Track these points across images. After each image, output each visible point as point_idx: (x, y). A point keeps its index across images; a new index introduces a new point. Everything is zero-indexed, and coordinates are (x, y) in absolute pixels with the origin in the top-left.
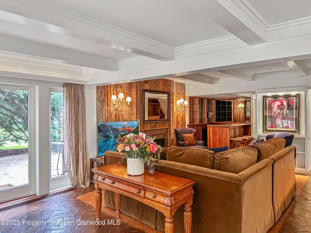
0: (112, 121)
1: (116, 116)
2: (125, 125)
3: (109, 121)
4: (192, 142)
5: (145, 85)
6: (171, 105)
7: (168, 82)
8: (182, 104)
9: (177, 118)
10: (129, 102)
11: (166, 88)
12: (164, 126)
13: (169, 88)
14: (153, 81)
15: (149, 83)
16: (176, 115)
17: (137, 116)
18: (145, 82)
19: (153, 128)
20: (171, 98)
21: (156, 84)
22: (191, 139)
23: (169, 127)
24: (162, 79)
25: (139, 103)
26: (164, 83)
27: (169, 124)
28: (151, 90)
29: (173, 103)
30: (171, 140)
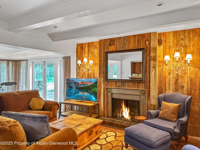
1: (88, 75)
2: (84, 80)
4: (166, 115)
5: (110, 47)
6: (152, 62)
7: (146, 36)
8: (177, 60)
9: (177, 80)
10: (91, 64)
11: (140, 44)
12: (137, 87)
13: (147, 43)
14: (120, 41)
15: (114, 44)
16: (175, 75)
17: (100, 75)
18: (110, 45)
19: (119, 87)
20: (152, 54)
21: (124, 43)
22: (167, 110)
23: (147, 89)
24: (135, 36)
25: (102, 64)
26: (137, 39)
27: (147, 85)
28: (118, 50)
29: (155, 60)
30: (151, 105)
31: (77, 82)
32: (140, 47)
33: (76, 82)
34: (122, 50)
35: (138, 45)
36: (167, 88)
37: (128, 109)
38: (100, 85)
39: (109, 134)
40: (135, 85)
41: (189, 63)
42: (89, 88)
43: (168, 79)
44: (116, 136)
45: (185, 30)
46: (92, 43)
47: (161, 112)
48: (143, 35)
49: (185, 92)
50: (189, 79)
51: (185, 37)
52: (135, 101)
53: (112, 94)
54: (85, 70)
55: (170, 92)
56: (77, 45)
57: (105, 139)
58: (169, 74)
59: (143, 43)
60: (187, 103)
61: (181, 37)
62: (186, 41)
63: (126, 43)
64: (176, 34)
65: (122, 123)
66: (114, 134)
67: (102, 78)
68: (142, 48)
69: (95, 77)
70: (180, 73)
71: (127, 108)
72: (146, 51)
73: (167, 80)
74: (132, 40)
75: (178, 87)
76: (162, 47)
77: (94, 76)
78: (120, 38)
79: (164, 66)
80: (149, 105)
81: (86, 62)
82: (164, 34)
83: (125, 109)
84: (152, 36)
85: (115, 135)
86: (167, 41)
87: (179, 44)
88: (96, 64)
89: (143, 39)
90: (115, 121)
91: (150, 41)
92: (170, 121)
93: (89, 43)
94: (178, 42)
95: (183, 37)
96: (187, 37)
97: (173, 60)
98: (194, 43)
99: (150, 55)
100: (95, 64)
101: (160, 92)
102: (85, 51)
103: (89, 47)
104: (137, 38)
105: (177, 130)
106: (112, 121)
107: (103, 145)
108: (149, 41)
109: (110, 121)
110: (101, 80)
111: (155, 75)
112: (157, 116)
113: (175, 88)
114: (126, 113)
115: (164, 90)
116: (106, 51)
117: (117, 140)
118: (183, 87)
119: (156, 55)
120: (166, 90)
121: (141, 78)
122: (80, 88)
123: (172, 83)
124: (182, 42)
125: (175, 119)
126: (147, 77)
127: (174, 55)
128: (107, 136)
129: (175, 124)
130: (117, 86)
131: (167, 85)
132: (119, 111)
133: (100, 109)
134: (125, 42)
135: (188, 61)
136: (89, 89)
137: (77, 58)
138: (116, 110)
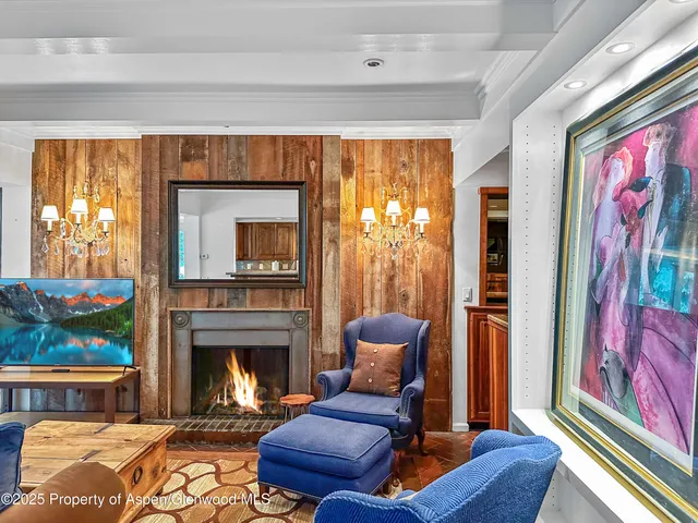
0: (76, 276)
1: (89, 263)
3: (67, 276)
4: (370, 381)
5: (187, 166)
6: (327, 226)
7: (310, 145)
8: (394, 224)
9: (391, 279)
10: (106, 225)
11: (292, 167)
12: (281, 303)
13: (313, 165)
14: (225, 150)
15: (203, 157)
16: (386, 266)
17: (143, 267)
18: (186, 158)
19: (220, 305)
20: (327, 202)
21: (239, 158)
22: (372, 364)
23: (312, 307)
24: (274, 139)
25: (155, 225)
26: (282, 151)
27: (312, 296)
28: (215, 179)
29: (335, 219)
30: (323, 356)
31: (58, 296)
32: (293, 175)
33: (52, 298)
34: (231, 178)
35: (284, 169)
36: (367, 303)
37: (250, 377)
38: (146, 301)
39: (192, 470)
40: (277, 297)
41: (422, 231)
42: (109, 318)
43: (369, 276)
44: (218, 474)
45: (411, 141)
46: (109, 144)
47: (356, 374)
48: (300, 142)
49: (412, 311)
50: (420, 275)
51: (411, 158)
52: (274, 349)
53: (193, 331)
54: (77, 247)
55: (373, 314)
56: (39, 143)
57: (184, 488)
58: (372, 261)
59: (301, 164)
60: (423, 339)
61: (402, 159)
62: (414, 171)
63: (244, 160)
64: (391, 149)
65: (231, 427)
66: (212, 468)
67: (153, 277)
68: (296, 179)
69: (120, 273)
70: (398, 258)
71: (247, 376)
72: (309, 189)
73: (367, 278)
74: (266, 152)
75: (393, 298)
76: (352, 181)
77: (115, 267)
78: (223, 139)
79: (360, 238)
80: (318, 357)
81: (82, 216)
82: (359, 144)
83: (241, 378)
84: (327, 148)
85: (214, 470)
86: (367, 167)
87: (397, 177)
88: (125, 223)
89: (301, 153)
90: (204, 425)
91: (322, 162)
92: (382, 395)
93: (93, 141)
94: (394, 171)
95: (405, 159)
96: (415, 159)
97: (383, 222)
98: (433, 179)
99: (321, 203)
100: (120, 223)
101: (348, 314)
102: (75, 171)
103: (92, 157)
104: (282, 146)
105: (405, 418)
106: (194, 426)
107: (182, 509)
108: (318, 160)
109: (187, 429)
110: (148, 284)
111: (336, 267)
112: (345, 386)
113: (388, 301)
114: (245, 390)
115: (358, 309)
116: (171, 178)
117: (227, 485)
118: (405, 297)
119: (338, 205)
120: (363, 308)
121: (295, 276)
122: (73, 319)
123: (378, 286)
124: (404, 173)
125: (394, 388)
126: (312, 270)
127: (385, 207)
128: (189, 481)
129: (397, 401)
130: (215, 302)
131: (367, 293)
132: (217, 388)
133: (144, 390)
134: (244, 153)
135: (419, 225)
136: (110, 323)
137: (34, 194)
138: (208, 386)
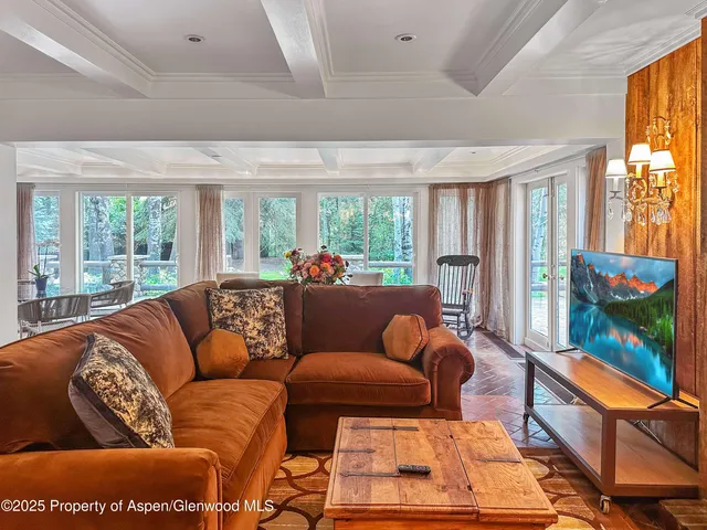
31: (604, 274)
33: (599, 275)
42: (643, 310)
56: (630, 80)
103: (671, 78)
122: (614, 304)
136: (644, 318)
137: (627, 146)
